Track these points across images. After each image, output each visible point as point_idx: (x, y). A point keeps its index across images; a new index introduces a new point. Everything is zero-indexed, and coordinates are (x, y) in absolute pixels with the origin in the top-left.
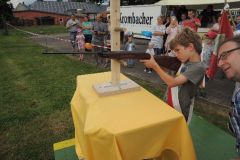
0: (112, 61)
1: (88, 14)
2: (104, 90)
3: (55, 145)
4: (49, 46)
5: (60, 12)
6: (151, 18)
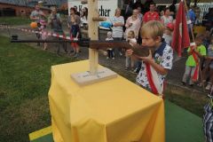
0: (90, 50)
2: (83, 80)
3: (30, 135)
5: (21, 4)
6: (109, 11)
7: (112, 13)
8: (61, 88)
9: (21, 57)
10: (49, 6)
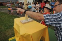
1: (13, 2)
3: (9, 39)
4: (3, 12)
5: (5, 2)
6: (31, 3)
7: (31, 4)
8: (17, 25)
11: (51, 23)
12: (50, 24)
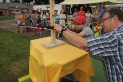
6: (57, 11)
9: (8, 39)
10: (22, 9)
11: (101, 53)
12: (98, 54)
